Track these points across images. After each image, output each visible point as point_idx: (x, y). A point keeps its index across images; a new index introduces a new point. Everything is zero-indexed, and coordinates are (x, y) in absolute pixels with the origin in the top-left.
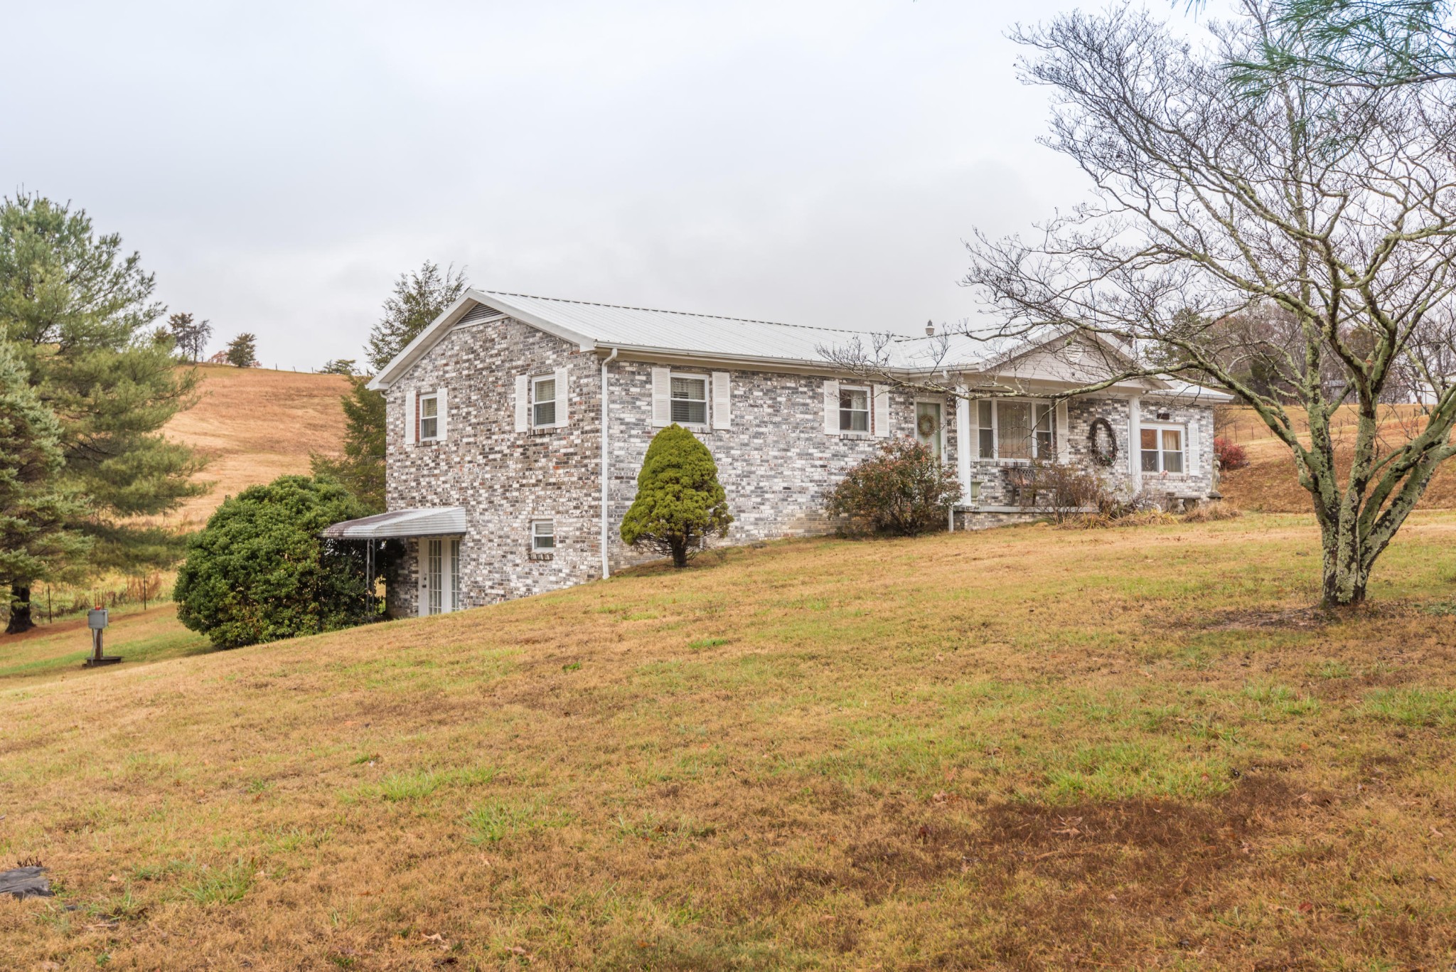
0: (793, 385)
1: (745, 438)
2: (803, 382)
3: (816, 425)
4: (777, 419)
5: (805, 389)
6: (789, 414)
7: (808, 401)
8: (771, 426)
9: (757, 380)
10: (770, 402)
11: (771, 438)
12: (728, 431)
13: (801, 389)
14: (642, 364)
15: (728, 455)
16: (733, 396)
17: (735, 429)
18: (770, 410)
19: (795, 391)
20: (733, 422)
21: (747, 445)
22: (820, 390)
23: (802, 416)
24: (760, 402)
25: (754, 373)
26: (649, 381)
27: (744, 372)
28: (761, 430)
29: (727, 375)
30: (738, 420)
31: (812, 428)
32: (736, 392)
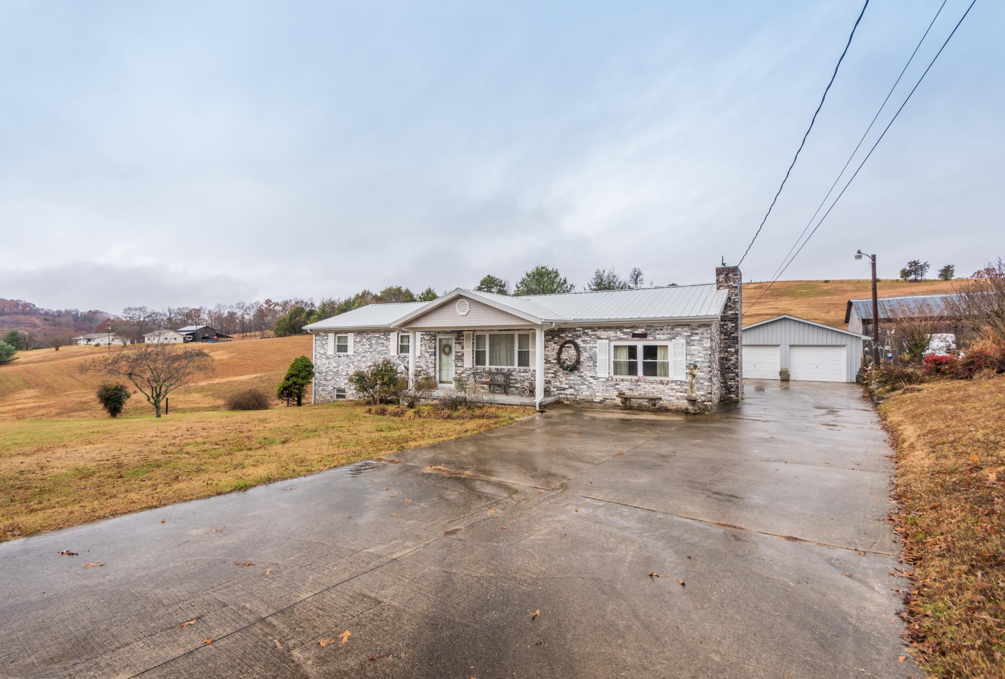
0: (378, 335)
1: (359, 358)
2: (382, 334)
3: (387, 352)
4: (371, 350)
5: (383, 337)
6: (376, 348)
7: (384, 342)
8: (369, 353)
9: (364, 335)
10: (369, 343)
11: (369, 358)
12: (353, 355)
13: (381, 337)
14: (326, 333)
15: (353, 364)
16: (355, 342)
17: (355, 354)
18: (369, 347)
19: (379, 338)
20: (355, 352)
21: (360, 361)
22: (389, 337)
23: (381, 348)
24: (365, 343)
25: (363, 332)
26: (327, 339)
27: (359, 332)
28: (365, 354)
29: (353, 334)
30: (357, 351)
31: (385, 353)
32: (357, 340)
